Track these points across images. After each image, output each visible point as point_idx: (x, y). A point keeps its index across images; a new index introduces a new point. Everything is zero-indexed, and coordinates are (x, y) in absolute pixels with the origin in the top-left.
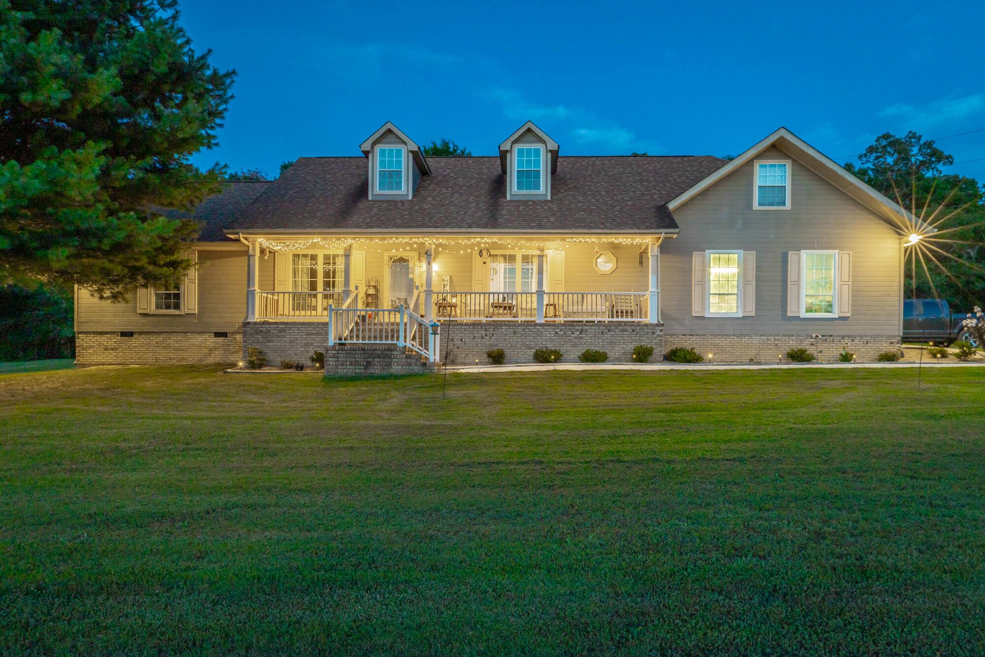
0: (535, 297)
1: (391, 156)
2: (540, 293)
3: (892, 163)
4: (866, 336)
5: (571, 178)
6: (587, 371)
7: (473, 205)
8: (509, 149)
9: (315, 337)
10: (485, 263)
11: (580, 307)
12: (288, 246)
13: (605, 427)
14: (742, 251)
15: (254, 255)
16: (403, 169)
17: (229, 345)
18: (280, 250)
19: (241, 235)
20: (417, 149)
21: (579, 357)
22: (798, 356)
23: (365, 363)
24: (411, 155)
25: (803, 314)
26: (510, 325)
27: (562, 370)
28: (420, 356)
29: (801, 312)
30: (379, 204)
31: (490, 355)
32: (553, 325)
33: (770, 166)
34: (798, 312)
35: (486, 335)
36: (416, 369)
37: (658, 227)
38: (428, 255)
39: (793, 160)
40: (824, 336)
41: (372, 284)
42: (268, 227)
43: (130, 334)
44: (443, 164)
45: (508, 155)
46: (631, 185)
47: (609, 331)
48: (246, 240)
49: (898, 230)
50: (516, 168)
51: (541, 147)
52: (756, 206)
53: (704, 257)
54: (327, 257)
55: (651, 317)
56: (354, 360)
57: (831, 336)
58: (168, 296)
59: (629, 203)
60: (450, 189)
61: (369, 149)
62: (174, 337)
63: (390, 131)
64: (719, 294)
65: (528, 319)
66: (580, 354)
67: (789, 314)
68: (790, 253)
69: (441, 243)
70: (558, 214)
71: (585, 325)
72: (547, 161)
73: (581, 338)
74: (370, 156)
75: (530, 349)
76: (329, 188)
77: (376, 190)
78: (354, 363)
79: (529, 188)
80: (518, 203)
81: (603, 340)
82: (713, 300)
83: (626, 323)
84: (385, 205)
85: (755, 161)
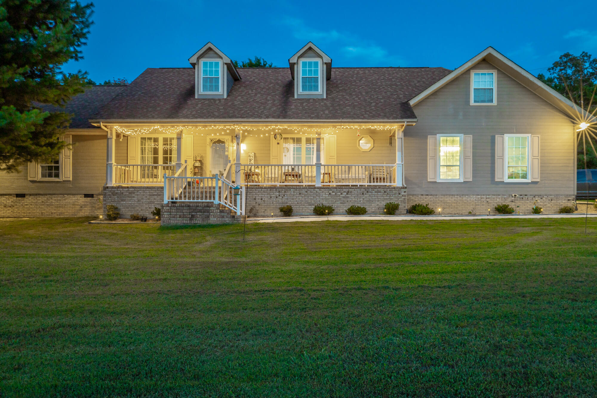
0: (315, 168)
1: (211, 67)
2: (318, 165)
3: (571, 74)
4: (551, 195)
5: (341, 83)
6: (351, 221)
7: (270, 102)
8: (296, 61)
9: (156, 197)
10: (278, 144)
11: (347, 175)
12: (136, 131)
13: (355, 263)
14: (462, 135)
15: (112, 138)
16: (220, 76)
17: (95, 203)
18: (131, 134)
19: (102, 124)
20: (230, 62)
21: (346, 211)
22: (502, 210)
23: (190, 216)
24: (225, 66)
25: (506, 180)
26: (297, 189)
27: (333, 221)
28: (230, 211)
29: (505, 178)
30: (203, 101)
31: (282, 210)
32: (328, 188)
33: (482, 74)
34: (503, 178)
35: (279, 196)
36: (227, 220)
37: (402, 118)
38: (237, 138)
39: (498, 70)
40: (521, 195)
41: (198, 159)
42: (121, 118)
43: (23, 196)
44: (250, 73)
45: (296, 66)
46: (383, 88)
47: (367, 192)
48: (106, 127)
49: (573, 120)
50: (301, 76)
51: (319, 60)
52: (472, 103)
53: (436, 139)
54: (165, 140)
55: (398, 182)
56: (182, 214)
57: (526, 195)
58: (50, 168)
59: (382, 101)
60: (254, 91)
61: (195, 62)
62: (55, 198)
63: (210, 49)
64: (447, 166)
65: (310, 184)
66: (346, 209)
67: (497, 180)
68: (496, 136)
69: (246, 129)
70: (331, 108)
71: (350, 188)
72: (323, 71)
73: (348, 197)
74: (196, 67)
75: (311, 206)
76: (167, 90)
77: (201, 91)
78: (182, 216)
79: (310, 90)
80: (302, 101)
81: (363, 199)
82: (443, 170)
83: (380, 187)
84: (207, 102)
85: (471, 71)
